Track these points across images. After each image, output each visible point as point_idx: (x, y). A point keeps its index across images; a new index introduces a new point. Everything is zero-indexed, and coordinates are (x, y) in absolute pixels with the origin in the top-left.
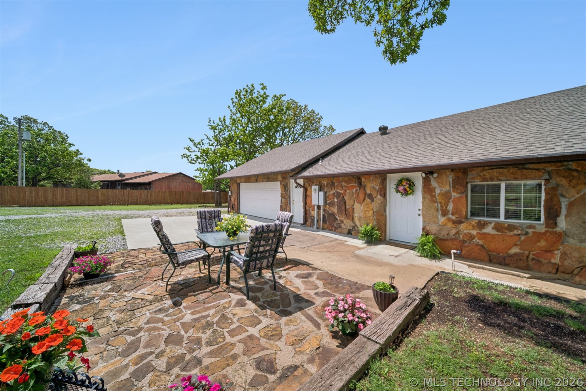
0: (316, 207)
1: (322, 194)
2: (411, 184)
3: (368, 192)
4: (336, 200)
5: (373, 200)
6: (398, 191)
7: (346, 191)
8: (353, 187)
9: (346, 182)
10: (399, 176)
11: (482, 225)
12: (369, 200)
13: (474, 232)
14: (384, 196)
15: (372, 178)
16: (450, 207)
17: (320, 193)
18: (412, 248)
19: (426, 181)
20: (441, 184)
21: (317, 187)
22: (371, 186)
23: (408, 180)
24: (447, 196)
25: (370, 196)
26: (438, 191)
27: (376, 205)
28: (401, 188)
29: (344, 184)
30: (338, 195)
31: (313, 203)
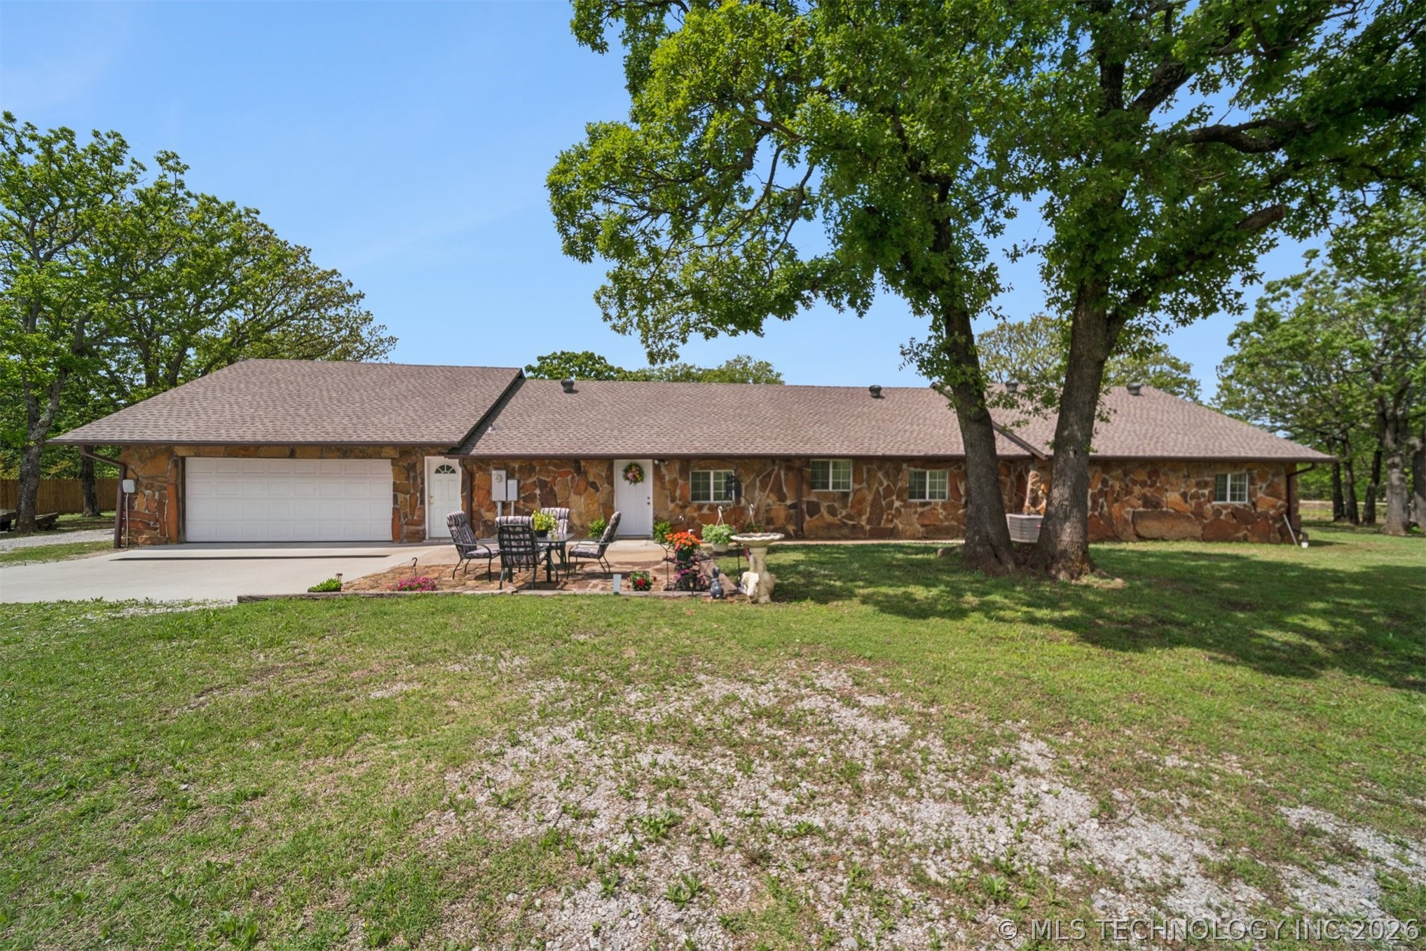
0: (499, 505)
1: (513, 484)
2: (641, 473)
3: (591, 479)
4: (538, 492)
5: (597, 489)
6: (627, 478)
7: (555, 478)
8: (568, 473)
9: (556, 466)
10: (626, 462)
11: (700, 507)
12: (592, 490)
13: (695, 515)
14: (611, 483)
15: (595, 462)
16: (678, 493)
17: (510, 482)
18: (647, 538)
19: (657, 469)
20: (669, 471)
21: (503, 473)
22: (594, 472)
23: (636, 465)
24: (674, 483)
25: (593, 485)
26: (667, 478)
27: (601, 496)
28: (630, 475)
29: (551, 468)
30: (543, 485)
31: (494, 498)
